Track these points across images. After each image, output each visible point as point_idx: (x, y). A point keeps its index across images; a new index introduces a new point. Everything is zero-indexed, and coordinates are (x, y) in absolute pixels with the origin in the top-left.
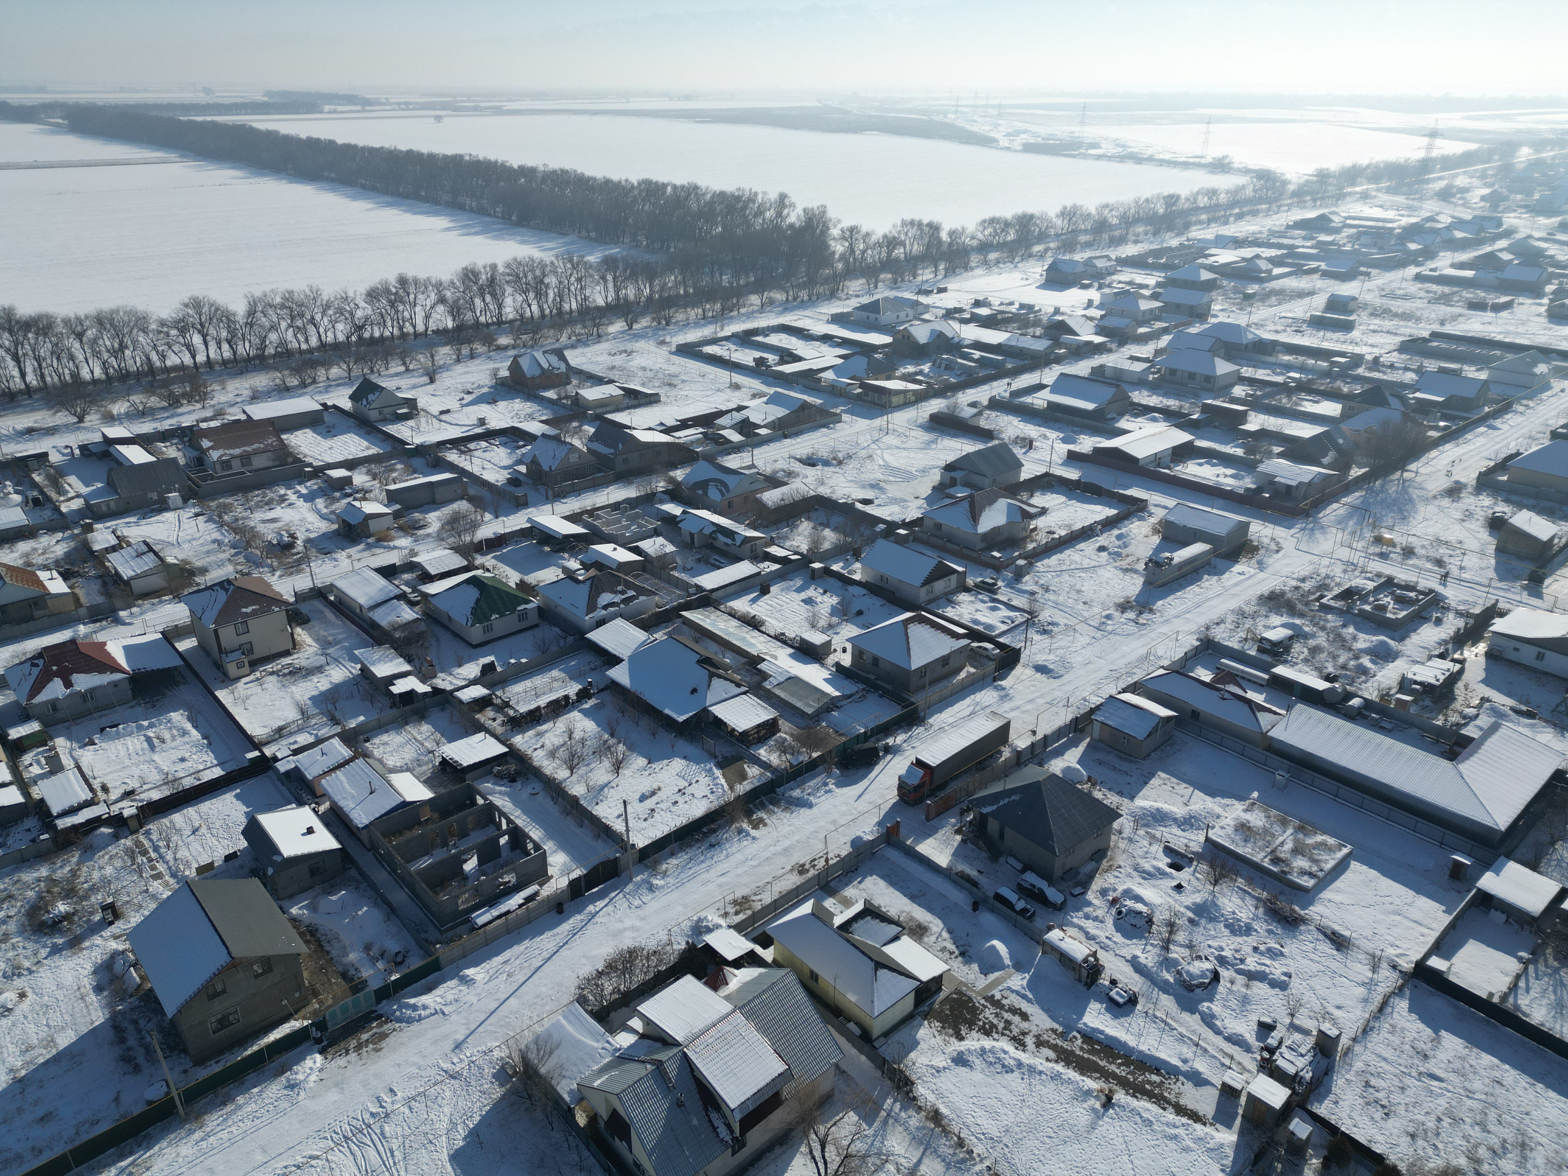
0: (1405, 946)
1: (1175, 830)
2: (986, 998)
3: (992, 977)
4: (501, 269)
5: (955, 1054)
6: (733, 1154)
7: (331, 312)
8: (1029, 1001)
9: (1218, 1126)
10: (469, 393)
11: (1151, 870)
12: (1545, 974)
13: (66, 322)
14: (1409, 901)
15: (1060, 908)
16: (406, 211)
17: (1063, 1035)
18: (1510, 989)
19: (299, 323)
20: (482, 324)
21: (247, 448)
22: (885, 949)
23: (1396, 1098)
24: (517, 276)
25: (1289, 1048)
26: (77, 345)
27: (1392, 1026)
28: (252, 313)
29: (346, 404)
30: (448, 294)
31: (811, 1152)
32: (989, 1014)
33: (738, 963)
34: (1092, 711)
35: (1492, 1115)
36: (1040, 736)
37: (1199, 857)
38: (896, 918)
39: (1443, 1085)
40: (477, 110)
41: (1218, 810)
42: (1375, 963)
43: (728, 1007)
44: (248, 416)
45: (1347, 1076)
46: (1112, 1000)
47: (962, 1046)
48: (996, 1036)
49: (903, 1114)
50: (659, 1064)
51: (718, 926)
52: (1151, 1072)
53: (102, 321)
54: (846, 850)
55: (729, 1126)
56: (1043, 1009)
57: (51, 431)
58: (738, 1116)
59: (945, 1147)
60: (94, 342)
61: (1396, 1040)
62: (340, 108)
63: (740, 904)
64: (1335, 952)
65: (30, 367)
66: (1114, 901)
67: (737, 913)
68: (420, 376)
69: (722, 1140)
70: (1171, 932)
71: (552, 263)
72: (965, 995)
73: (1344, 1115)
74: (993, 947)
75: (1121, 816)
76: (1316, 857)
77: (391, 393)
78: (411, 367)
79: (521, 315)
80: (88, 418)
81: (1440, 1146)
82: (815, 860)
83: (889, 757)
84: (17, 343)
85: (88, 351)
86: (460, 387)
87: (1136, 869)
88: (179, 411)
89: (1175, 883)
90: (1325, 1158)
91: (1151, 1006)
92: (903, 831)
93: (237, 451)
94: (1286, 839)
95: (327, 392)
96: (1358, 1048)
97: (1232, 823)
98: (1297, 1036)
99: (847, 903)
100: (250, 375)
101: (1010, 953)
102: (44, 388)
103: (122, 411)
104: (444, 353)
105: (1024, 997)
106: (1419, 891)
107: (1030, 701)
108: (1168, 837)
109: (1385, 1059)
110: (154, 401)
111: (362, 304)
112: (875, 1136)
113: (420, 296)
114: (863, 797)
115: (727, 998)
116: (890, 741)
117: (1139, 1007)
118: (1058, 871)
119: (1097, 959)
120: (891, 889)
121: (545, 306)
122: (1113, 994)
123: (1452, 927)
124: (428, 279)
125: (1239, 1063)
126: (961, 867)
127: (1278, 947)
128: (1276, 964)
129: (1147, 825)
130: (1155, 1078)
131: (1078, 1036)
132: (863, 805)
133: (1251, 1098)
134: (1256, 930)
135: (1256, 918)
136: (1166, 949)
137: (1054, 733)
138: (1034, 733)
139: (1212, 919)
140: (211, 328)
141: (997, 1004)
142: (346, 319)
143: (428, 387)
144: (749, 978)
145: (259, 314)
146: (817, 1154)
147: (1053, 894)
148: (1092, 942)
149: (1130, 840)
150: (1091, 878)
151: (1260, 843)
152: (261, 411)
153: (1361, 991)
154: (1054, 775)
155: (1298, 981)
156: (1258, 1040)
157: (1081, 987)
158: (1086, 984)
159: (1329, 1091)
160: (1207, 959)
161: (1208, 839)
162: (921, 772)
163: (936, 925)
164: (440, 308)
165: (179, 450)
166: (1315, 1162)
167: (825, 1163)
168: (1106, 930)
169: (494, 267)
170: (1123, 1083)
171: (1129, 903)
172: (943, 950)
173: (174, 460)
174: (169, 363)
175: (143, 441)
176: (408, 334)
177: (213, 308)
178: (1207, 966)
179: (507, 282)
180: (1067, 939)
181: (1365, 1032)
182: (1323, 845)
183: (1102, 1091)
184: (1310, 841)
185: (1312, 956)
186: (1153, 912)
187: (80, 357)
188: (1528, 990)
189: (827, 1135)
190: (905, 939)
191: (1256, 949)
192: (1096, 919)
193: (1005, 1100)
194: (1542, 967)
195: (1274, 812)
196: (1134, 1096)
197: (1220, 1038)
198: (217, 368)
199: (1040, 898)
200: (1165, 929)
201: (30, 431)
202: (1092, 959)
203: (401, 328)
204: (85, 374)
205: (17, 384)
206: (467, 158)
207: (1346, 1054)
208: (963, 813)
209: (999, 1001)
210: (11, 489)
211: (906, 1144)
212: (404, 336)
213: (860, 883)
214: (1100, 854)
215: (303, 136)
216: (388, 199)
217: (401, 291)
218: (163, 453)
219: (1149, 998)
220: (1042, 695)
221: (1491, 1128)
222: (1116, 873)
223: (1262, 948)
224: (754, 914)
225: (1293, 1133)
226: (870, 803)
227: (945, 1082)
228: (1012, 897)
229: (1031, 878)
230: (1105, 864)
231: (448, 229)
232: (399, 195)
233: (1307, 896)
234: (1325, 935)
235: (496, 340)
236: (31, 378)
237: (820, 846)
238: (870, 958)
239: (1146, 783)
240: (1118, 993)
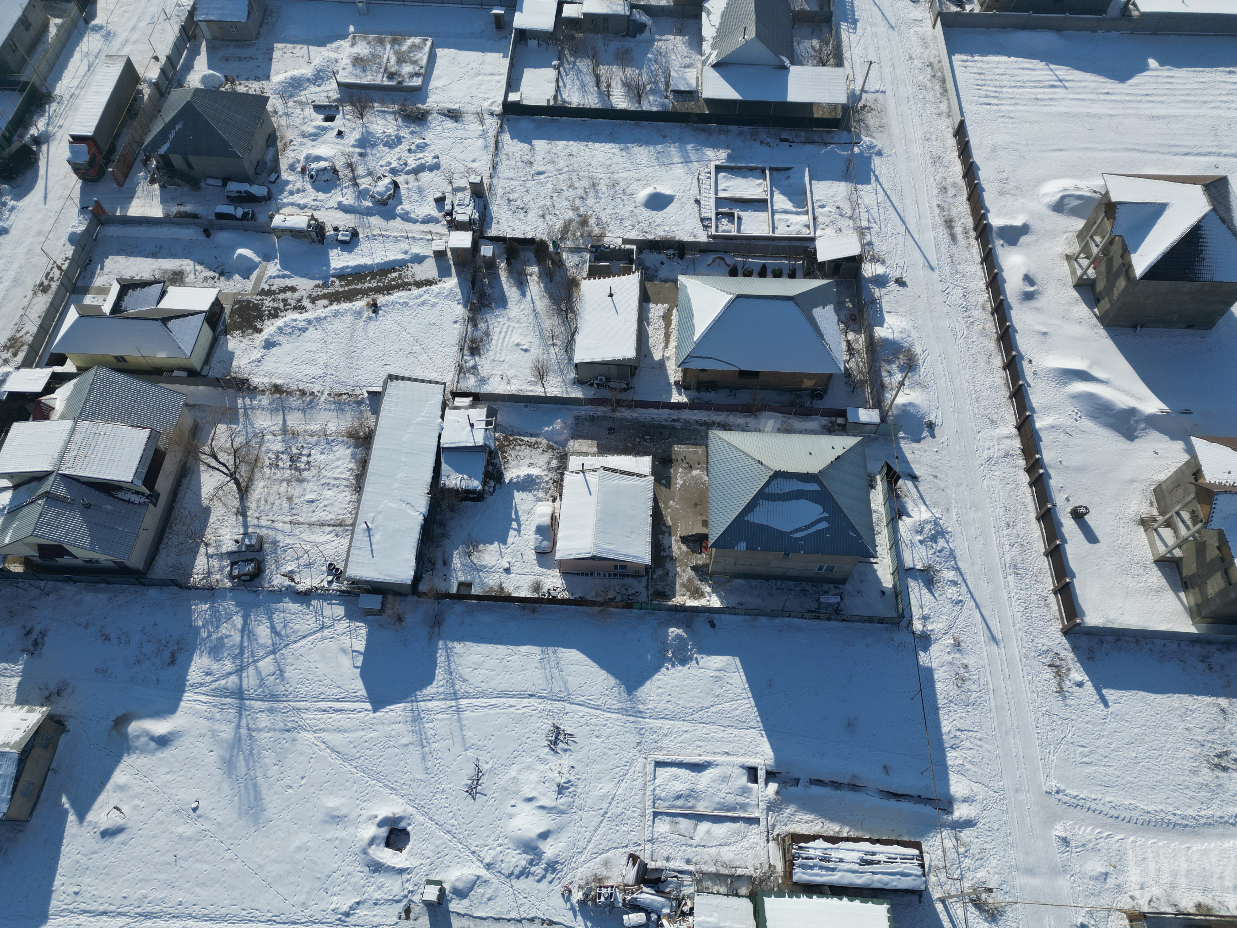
0: (492, 96)
1: (313, 89)
2: (259, 294)
3: (254, 276)
5: (263, 343)
6: (155, 506)
8: (289, 277)
9: (444, 279)
11: (314, 130)
12: (570, 70)
14: (480, 61)
15: (269, 198)
17: (325, 285)
18: (556, 91)
22: (160, 306)
23: (527, 199)
25: (459, 205)
27: (507, 155)
31: (209, 466)
32: (268, 303)
33: (50, 389)
34: (191, 14)
35: (575, 177)
36: (163, 60)
37: (341, 101)
38: (152, 278)
39: (546, 175)
41: (334, 55)
42: (480, 117)
43: (68, 424)
45: (497, 203)
46: (342, 242)
47: (264, 335)
48: (282, 314)
49: (255, 402)
50: (47, 495)
51: (7, 374)
52: (391, 273)
54: (70, 251)
55: (137, 493)
56: (301, 277)
58: (139, 483)
59: (294, 401)
61: (512, 163)
63: (12, 346)
64: (455, 124)
66: (303, 170)
67: (15, 355)
69: (140, 504)
70: (353, 171)
72: (243, 301)
73: (505, 227)
74: (240, 255)
75: (268, 98)
76: (414, 59)
81: (557, 212)
82: (48, 274)
83: (44, 147)
87: (304, 136)
89: (336, 132)
90: (507, 259)
91: (368, 230)
92: (107, 207)
94: (388, 54)
96: (495, 181)
97: (348, 61)
98: (460, 195)
99: (104, 291)
101: (255, 252)
105: (284, 276)
106: (483, 51)
107: (133, 29)
108: (311, 97)
109: (511, 179)
112: (245, 427)
114: (49, 197)
115: (63, 417)
116: (33, 131)
117: (361, 236)
118: (251, 171)
119: (316, 220)
120: (132, 259)
122: (340, 237)
123: (512, 65)
125: (437, 233)
126: (175, 209)
127: (422, 141)
128: (426, 154)
129: (291, 96)
130: (395, 275)
131: (334, 279)
132: (54, 204)
133: (454, 250)
134: (403, 137)
135: (399, 128)
136: (356, 185)
137: (173, 51)
138: (156, 58)
139: (373, 145)
141: (269, 293)
144: (68, 393)
146: (214, 464)
147: (258, 190)
148: (306, 210)
149: (287, 115)
150: (276, 161)
151: (375, 68)
153: (481, 142)
154: (197, 90)
155: (444, 157)
156: (440, 212)
157: (317, 246)
158: (319, 242)
159: (492, 218)
160: (384, 176)
161: (339, 84)
162: (84, 147)
163: (187, 265)
166: (503, 265)
167: (224, 465)
168: (310, 195)
170: (378, 290)
171: (314, 166)
172: (205, 279)
178: (387, 181)
180: (288, 218)
181: (494, 168)
182: (413, 47)
183: (368, 304)
184: (404, 48)
185: (444, 135)
186: (333, 163)
188: (565, 87)
189: (212, 449)
190: (171, 290)
191: (410, 151)
192: (298, 191)
193: (313, 349)
194: (567, 66)
195: (371, 37)
196: (389, 294)
197: (418, 224)
199: (249, 198)
200: (348, 171)
202: (313, 222)
207: (490, 189)
208: (146, 163)
209: (269, 290)
211: (269, 417)
213: (102, 269)
214: (272, 139)
219: (363, 226)
220: (140, 19)
221: (577, 185)
222: (292, 148)
223: (413, 147)
224: (31, 346)
225: (485, 256)
226: (60, 198)
227: (269, 364)
228: (229, 209)
229: (234, 187)
230: (280, 145)
233: (420, 93)
234: (445, 115)
237: (45, 259)
238: (154, 319)
239: (271, 59)
240: (343, 235)
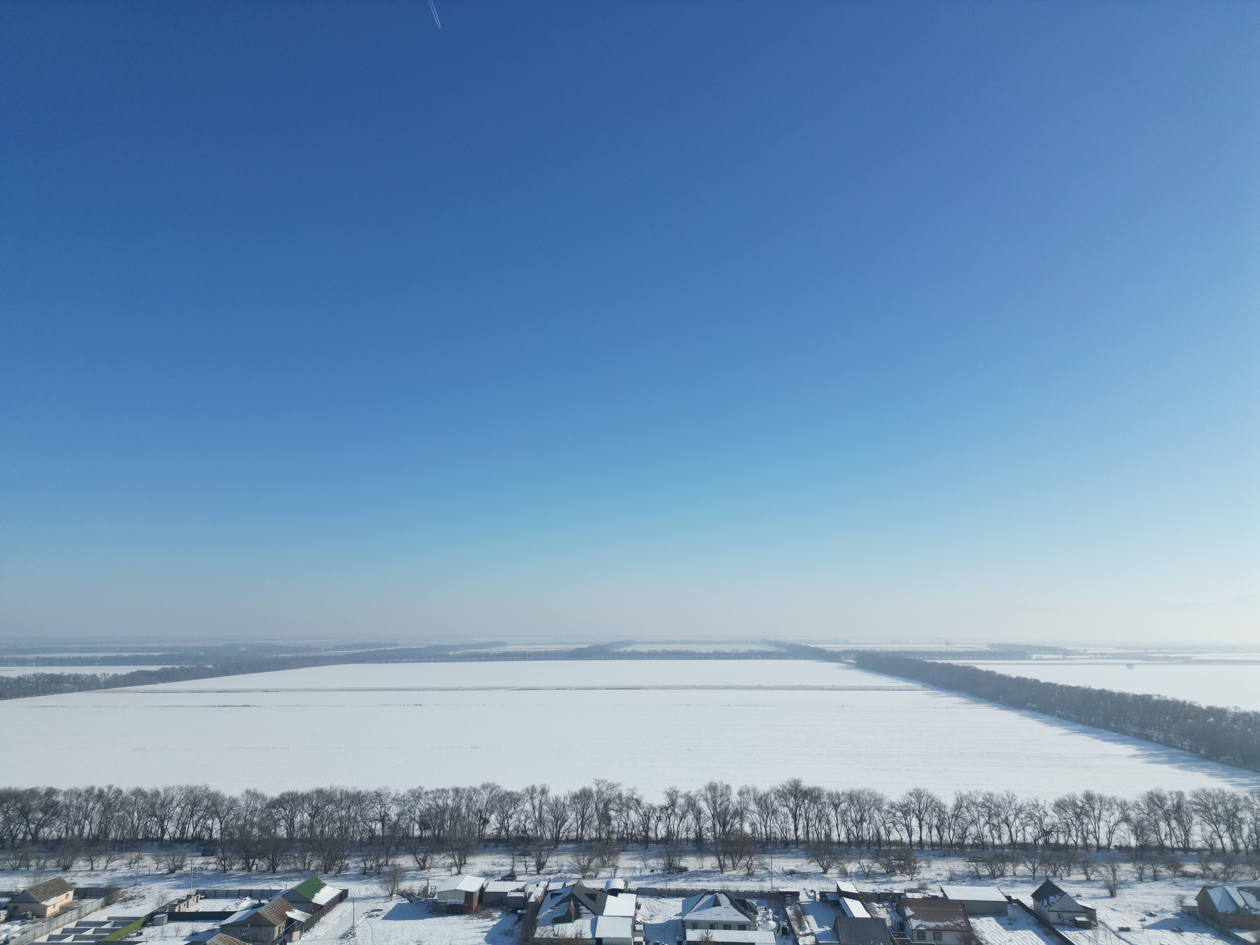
4: (1188, 797)
7: (1022, 816)
10: (1151, 915)
13: (830, 795)
16: (1096, 738)
19: (995, 821)
20: (1167, 848)
21: (940, 924)
24: (1206, 806)
26: (833, 813)
28: (958, 807)
29: (1029, 902)
30: (1133, 814)
40: (1167, 660)
44: (945, 894)
53: (853, 798)
57: (805, 876)
60: (844, 812)
62: (1045, 657)
65: (801, 823)
68: (1101, 888)
71: (1246, 798)
77: (1071, 900)
78: (1092, 877)
79: (1211, 846)
80: (830, 871)
84: (797, 806)
85: (839, 819)
86: (1142, 907)
88: (894, 879)
93: (932, 925)
95: (1012, 886)
100: (950, 859)
102: (806, 842)
103: (854, 870)
104: (1126, 870)
110: (877, 867)
111: (1051, 813)
113: (1105, 813)
121: (1239, 841)
124: (1113, 798)
140: (926, 814)
142: (1035, 823)
143: (1109, 900)
145: (963, 809)
152: (957, 892)
164: (1124, 826)
165: (888, 912)
169: (1180, 795)
173: (883, 920)
174: (892, 838)
175: (864, 898)
176: (1091, 846)
177: (930, 799)
179: (1195, 811)
187: (833, 822)
198: (926, 848)
201: (792, 873)
203: (1085, 839)
204: (834, 836)
205: (791, 836)
206: (1156, 698)
210: (771, 916)
212: (1087, 846)
215: (1014, 676)
216: (1080, 727)
217: (1087, 806)
218: (876, 912)
231: (1135, 756)
232: (1090, 724)
235: (1182, 866)
236: (800, 832)
